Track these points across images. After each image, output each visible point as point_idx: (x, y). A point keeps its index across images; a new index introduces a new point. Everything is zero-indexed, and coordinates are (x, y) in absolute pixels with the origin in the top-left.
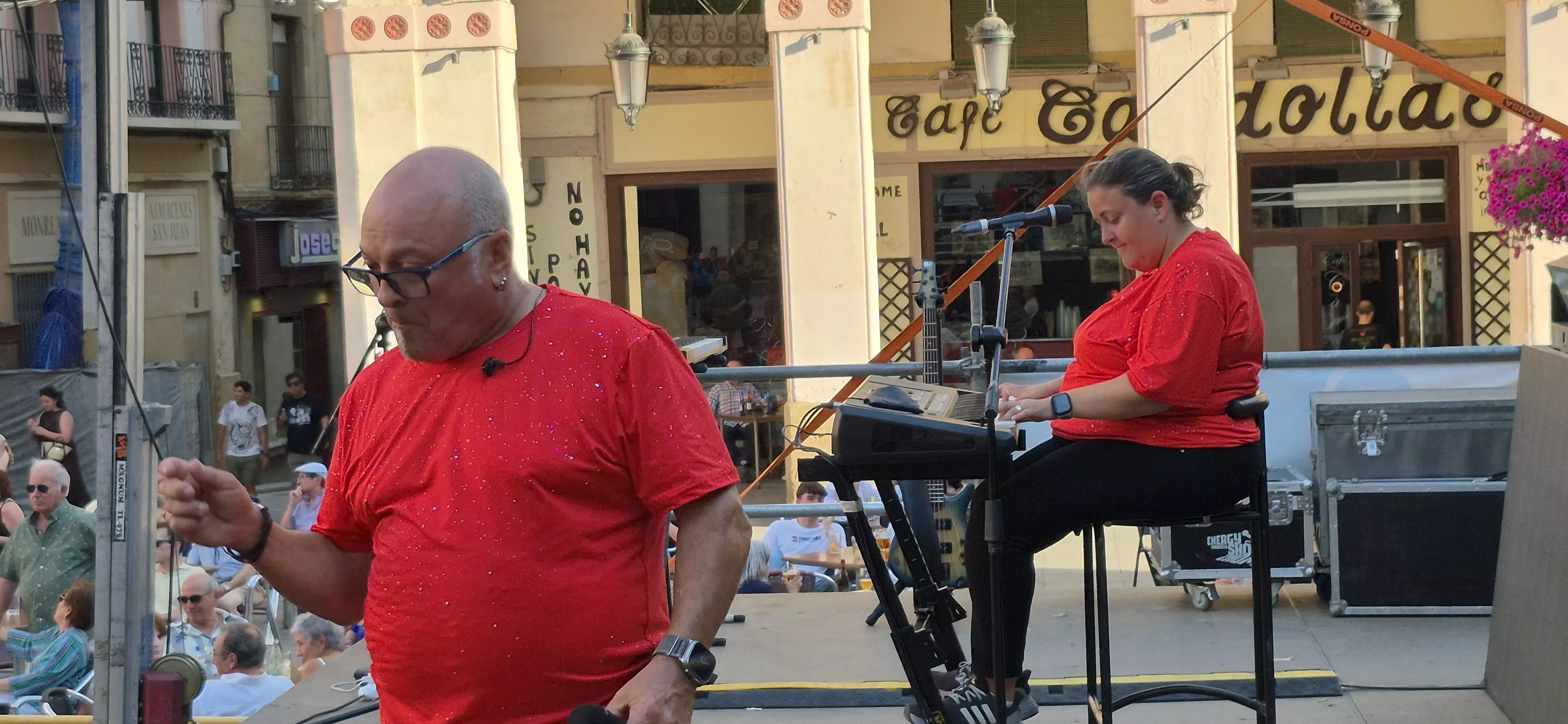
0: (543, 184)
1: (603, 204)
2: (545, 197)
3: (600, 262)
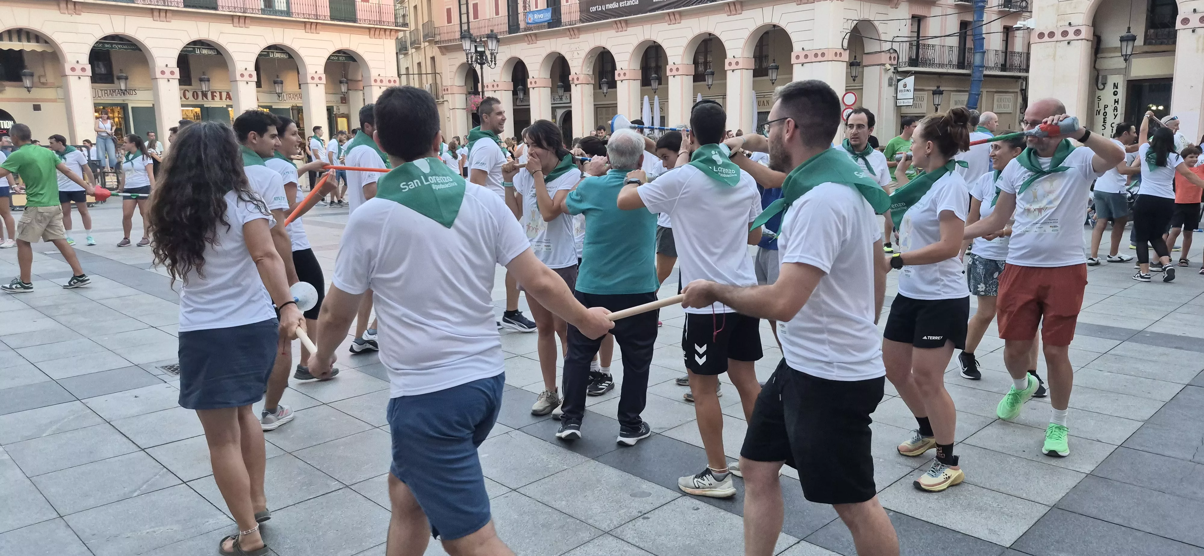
0: (1106, 83)
1: (1125, 89)
2: (1106, 88)
3: (1122, 107)
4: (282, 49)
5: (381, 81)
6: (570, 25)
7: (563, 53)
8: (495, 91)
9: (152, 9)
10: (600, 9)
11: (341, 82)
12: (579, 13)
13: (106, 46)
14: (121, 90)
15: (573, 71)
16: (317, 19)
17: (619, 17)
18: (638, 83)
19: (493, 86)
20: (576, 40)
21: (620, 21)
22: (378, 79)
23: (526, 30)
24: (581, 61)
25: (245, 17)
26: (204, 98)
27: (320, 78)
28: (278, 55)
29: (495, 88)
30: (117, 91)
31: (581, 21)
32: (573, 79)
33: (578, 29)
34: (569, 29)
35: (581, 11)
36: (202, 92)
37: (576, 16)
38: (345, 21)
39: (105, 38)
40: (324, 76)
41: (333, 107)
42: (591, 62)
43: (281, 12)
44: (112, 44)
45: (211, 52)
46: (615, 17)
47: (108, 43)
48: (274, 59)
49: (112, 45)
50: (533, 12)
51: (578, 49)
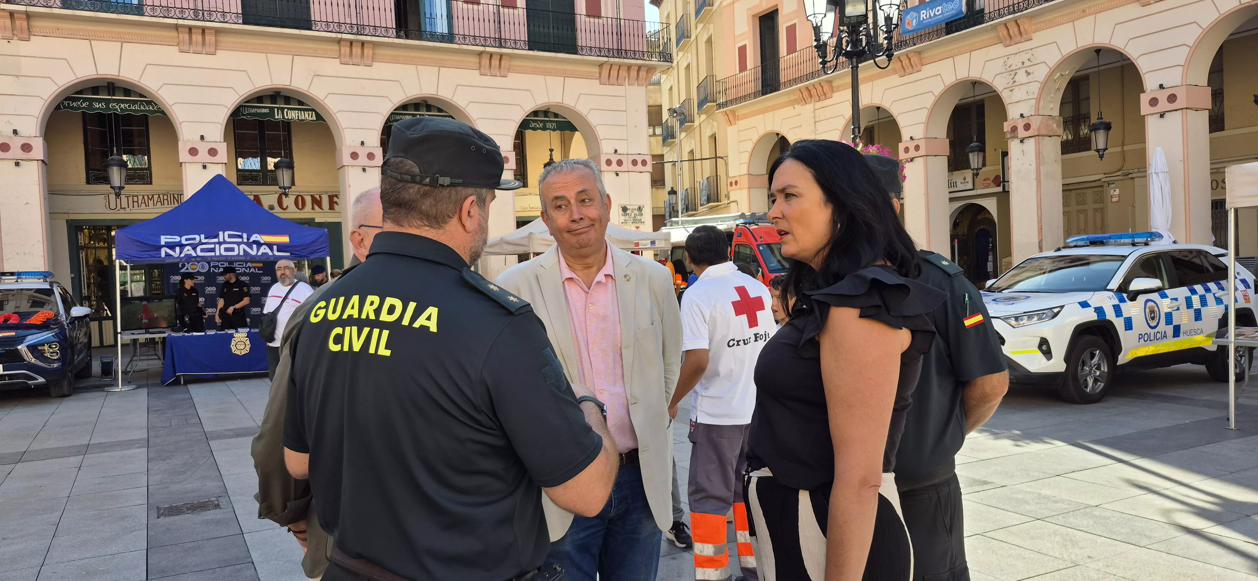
5: (620, 163)
7: (988, 79)
13: (97, 105)
16: (501, 46)
20: (1023, 46)
22: (614, 158)
23: (898, 45)
24: (1034, 88)
25: (363, 44)
26: (316, 207)
30: (156, 197)
33: (1031, 18)
34: (1002, 26)
36: (313, 197)
38: (556, 51)
39: (81, 87)
42: (1059, 88)
44: (107, 102)
45: (306, 117)
47: (100, 101)
49: (107, 105)
51: (1027, 63)
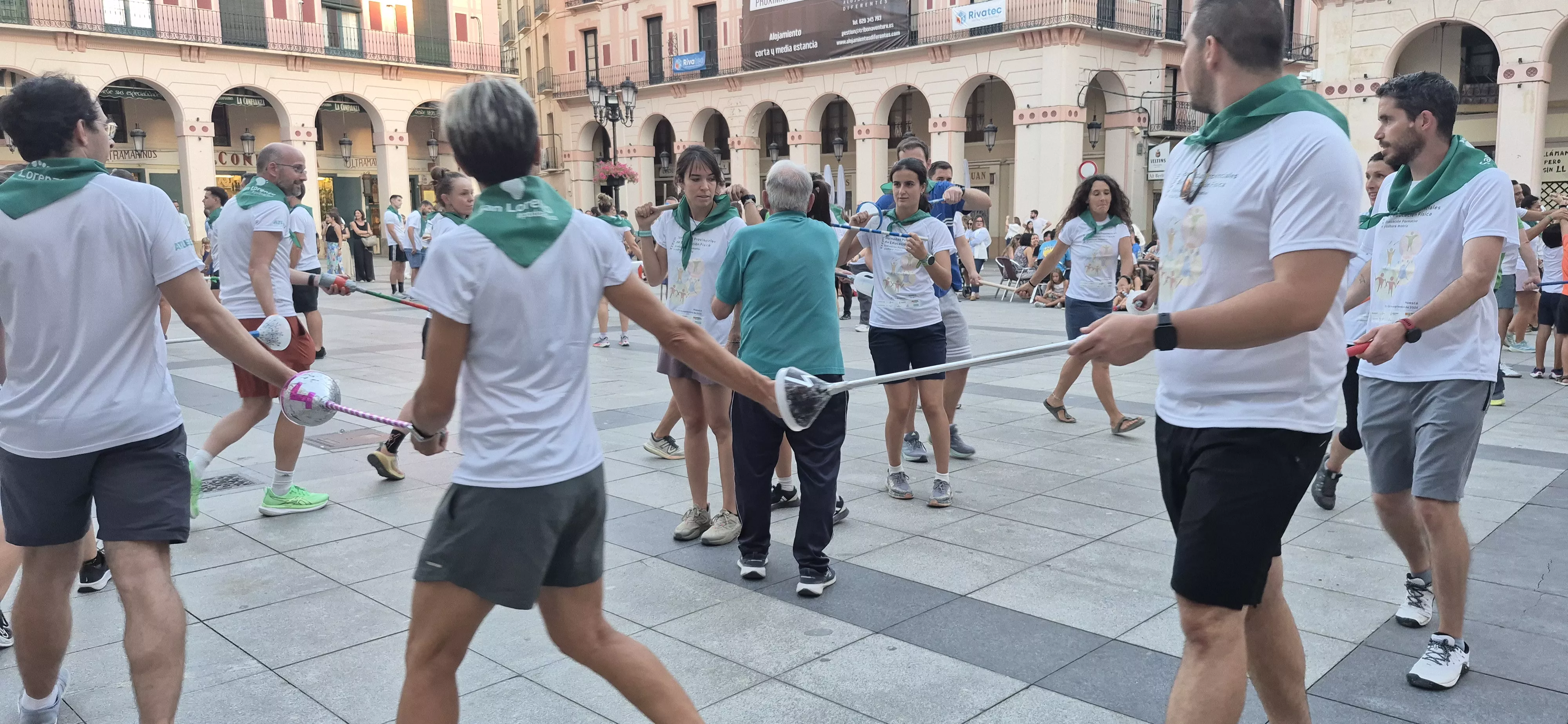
4: (351, 100)
6: (730, 73)
7: (721, 110)
8: (631, 158)
9: (180, 46)
10: (768, 54)
11: (429, 144)
12: (740, 59)
13: (118, 93)
14: (136, 151)
15: (733, 132)
16: (398, 62)
17: (792, 64)
18: (818, 149)
19: (629, 151)
20: (737, 93)
21: (794, 69)
23: (672, 79)
24: (743, 119)
25: (304, 58)
27: (401, 139)
28: (346, 108)
29: (632, 154)
30: (130, 152)
31: (744, 68)
32: (733, 143)
33: (740, 78)
34: (727, 79)
35: (743, 56)
36: (244, 155)
37: (738, 62)
38: (435, 64)
39: (117, 83)
40: (406, 136)
41: (417, 176)
42: (757, 121)
43: (352, 53)
44: (125, 90)
45: (258, 103)
46: (787, 63)
47: (120, 90)
48: (340, 113)
49: (125, 92)
50: (682, 57)
51: (739, 104)
